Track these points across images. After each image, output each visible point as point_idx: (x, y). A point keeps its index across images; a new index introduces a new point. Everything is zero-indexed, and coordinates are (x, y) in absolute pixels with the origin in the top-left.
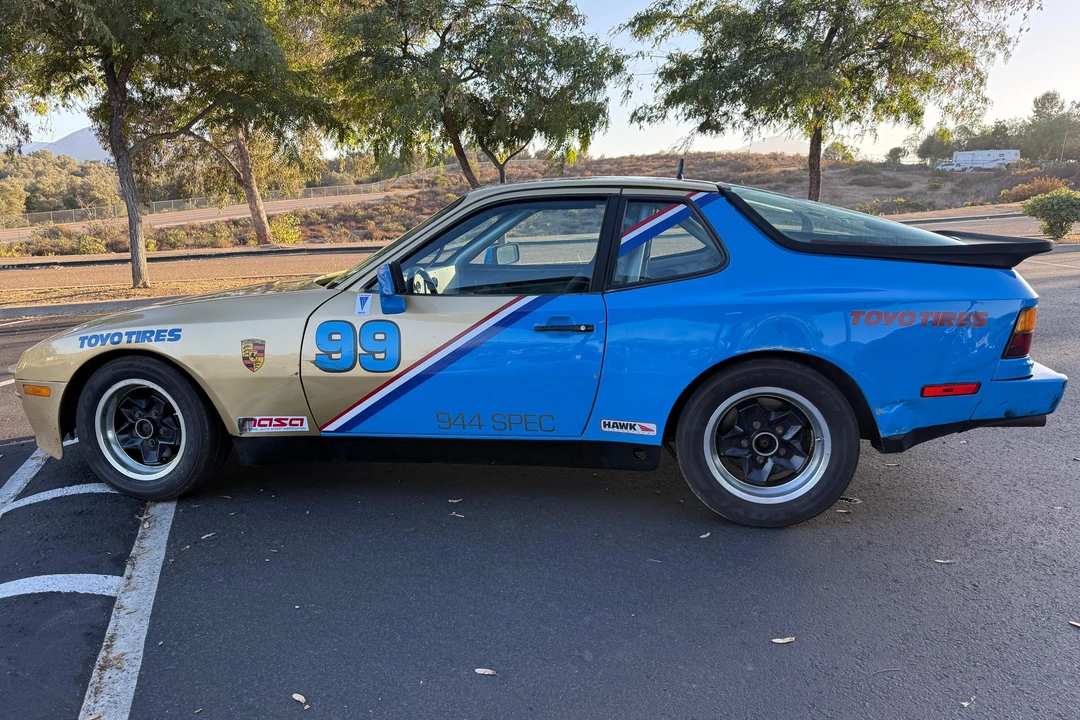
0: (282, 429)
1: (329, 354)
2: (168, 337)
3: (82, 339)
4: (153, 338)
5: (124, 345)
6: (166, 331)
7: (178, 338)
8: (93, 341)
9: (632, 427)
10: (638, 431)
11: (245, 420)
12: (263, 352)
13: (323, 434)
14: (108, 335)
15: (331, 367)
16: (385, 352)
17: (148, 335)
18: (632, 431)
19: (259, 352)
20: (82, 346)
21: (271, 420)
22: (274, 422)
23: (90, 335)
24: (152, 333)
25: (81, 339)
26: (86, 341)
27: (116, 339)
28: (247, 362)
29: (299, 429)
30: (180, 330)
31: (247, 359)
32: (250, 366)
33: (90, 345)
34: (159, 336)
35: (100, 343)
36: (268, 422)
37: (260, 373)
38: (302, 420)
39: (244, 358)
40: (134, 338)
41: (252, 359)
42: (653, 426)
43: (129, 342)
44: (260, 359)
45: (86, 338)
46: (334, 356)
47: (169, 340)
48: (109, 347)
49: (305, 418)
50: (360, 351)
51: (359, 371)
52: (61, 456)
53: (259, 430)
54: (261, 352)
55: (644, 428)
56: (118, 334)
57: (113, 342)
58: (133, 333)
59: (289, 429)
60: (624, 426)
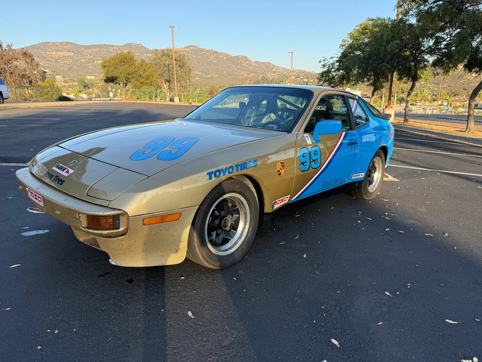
0: (282, 204)
2: (253, 165)
3: (210, 174)
4: (248, 167)
5: (235, 172)
6: (251, 162)
7: (257, 164)
8: (218, 174)
10: (360, 176)
11: (274, 203)
13: (289, 202)
14: (226, 169)
15: (303, 169)
16: (317, 159)
17: (245, 165)
20: (210, 178)
21: (280, 200)
23: (214, 170)
25: (208, 174)
26: (213, 175)
27: (231, 170)
30: (257, 160)
33: (215, 176)
34: (249, 164)
35: (222, 174)
36: (279, 202)
37: (283, 177)
40: (239, 168)
41: (280, 171)
42: (363, 174)
43: (237, 171)
44: (283, 170)
45: (212, 172)
48: (227, 175)
49: (289, 196)
50: (311, 160)
51: (311, 170)
52: (183, 260)
53: (276, 206)
54: (283, 166)
55: (362, 175)
56: (232, 167)
57: (229, 173)
58: (239, 165)
59: (284, 202)
60: (357, 176)
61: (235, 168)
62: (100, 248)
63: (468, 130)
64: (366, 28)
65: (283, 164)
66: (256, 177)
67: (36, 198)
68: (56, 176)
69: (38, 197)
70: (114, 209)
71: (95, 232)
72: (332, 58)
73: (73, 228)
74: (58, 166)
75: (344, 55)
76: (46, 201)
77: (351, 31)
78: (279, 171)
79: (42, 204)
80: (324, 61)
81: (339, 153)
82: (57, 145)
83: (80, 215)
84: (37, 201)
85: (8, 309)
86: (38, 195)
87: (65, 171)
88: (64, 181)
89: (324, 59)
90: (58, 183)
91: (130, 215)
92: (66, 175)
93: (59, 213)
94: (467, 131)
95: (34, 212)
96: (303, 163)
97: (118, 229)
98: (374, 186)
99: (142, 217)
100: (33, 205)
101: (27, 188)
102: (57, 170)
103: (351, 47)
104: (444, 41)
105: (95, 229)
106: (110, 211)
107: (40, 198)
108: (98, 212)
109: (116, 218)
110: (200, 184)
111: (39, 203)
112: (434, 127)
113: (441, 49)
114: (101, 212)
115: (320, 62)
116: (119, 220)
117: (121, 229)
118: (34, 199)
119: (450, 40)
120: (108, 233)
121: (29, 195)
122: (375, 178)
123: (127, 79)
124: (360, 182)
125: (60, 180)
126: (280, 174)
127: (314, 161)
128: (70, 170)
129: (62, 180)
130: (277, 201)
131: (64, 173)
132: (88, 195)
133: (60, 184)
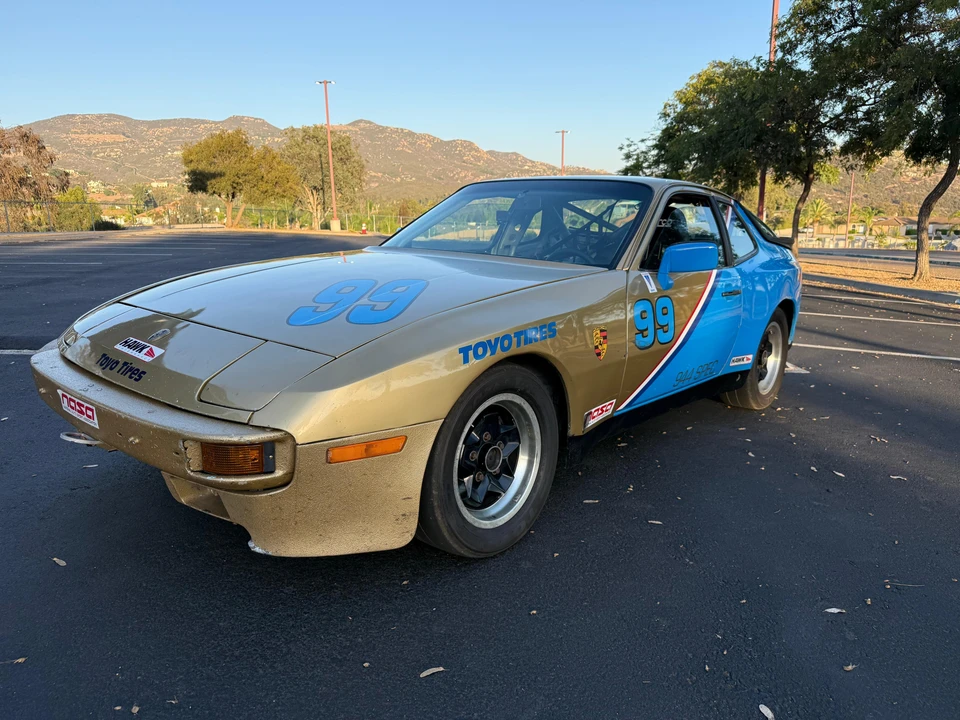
0: (601, 417)
2: (548, 334)
3: (464, 351)
5: (515, 348)
6: (545, 326)
7: (555, 332)
8: (480, 351)
9: (743, 360)
10: (746, 362)
11: (586, 416)
13: (615, 415)
14: (497, 340)
15: (642, 345)
16: (667, 325)
17: (534, 333)
18: (742, 363)
20: (466, 360)
21: (598, 410)
22: (600, 412)
23: (473, 342)
25: (461, 350)
26: (471, 353)
28: (597, 351)
29: (608, 414)
30: (555, 324)
33: (476, 356)
34: (542, 332)
35: (489, 353)
36: (596, 413)
37: (605, 359)
38: (612, 404)
40: (522, 338)
41: (600, 347)
42: (751, 357)
43: (519, 345)
44: (605, 346)
45: (469, 348)
46: (645, 333)
47: (550, 336)
48: (500, 353)
49: (614, 401)
50: (657, 326)
51: (657, 346)
52: (410, 539)
53: (592, 422)
54: (605, 338)
55: (748, 359)
56: (507, 337)
57: (503, 349)
58: (521, 333)
59: (605, 414)
60: (740, 360)
61: (515, 340)
62: (228, 517)
63: (918, 276)
64: (710, 81)
65: (604, 334)
66: (555, 358)
67: (81, 412)
68: (125, 364)
69: (87, 408)
70: (263, 429)
71: (221, 480)
72: (643, 141)
73: (165, 475)
74: (126, 342)
75: (668, 135)
76: (105, 415)
77: (681, 86)
78: (597, 347)
79: (95, 423)
80: (629, 146)
81: (706, 314)
82: (118, 302)
83: (186, 444)
84: (83, 418)
85: (20, 660)
86: (86, 405)
87: (145, 351)
88: (144, 373)
89: (628, 143)
90: (130, 377)
91: (299, 441)
92: (148, 359)
93: (137, 441)
94: (916, 278)
95: (76, 441)
96: (642, 332)
97: (272, 472)
98: (768, 383)
99: (325, 445)
100: (74, 427)
101: (59, 391)
102: (126, 350)
103: (681, 118)
104: (864, 105)
105: (219, 475)
106: (255, 434)
107: (92, 410)
108: (229, 435)
109: (267, 449)
110: (433, 376)
111: (89, 422)
112: (850, 272)
113: (857, 120)
114: (236, 435)
115: (621, 148)
116: (273, 453)
117: (279, 473)
118: (75, 414)
119: (875, 102)
120: (249, 483)
121: (65, 404)
122: (770, 366)
123: (235, 185)
124: (744, 373)
125: (134, 371)
126: (599, 354)
127: (662, 327)
128: (155, 348)
129: (138, 370)
130: (593, 410)
131: (142, 356)
132: (201, 401)
133: (136, 380)
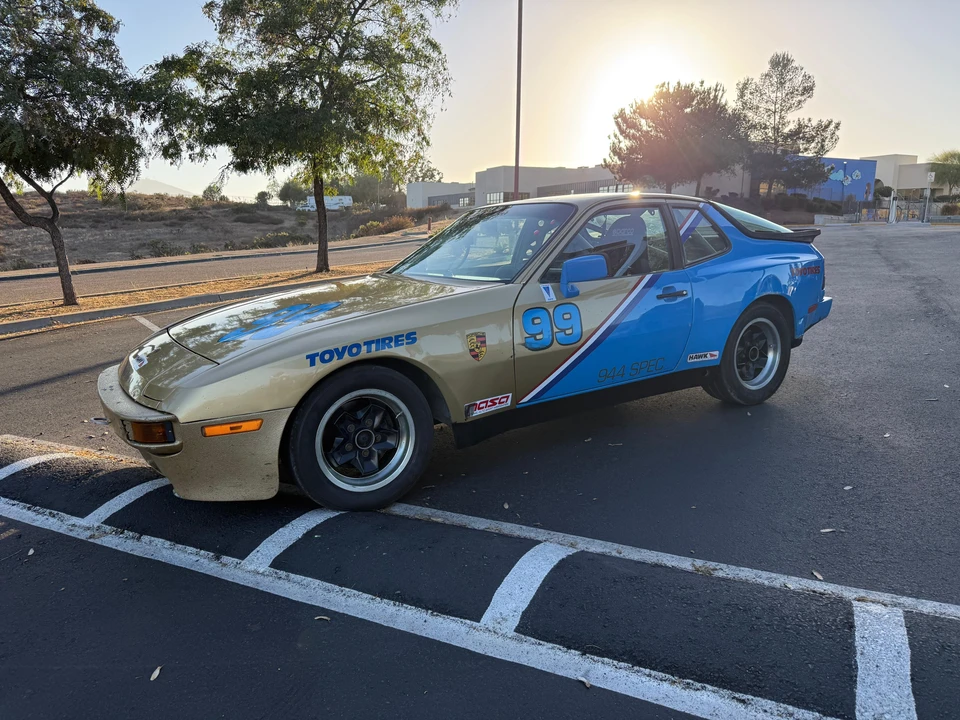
0: (493, 408)
1: (534, 336)
2: (405, 341)
3: (311, 357)
4: (393, 344)
5: (364, 353)
6: (402, 336)
7: (415, 340)
8: (327, 357)
9: (705, 356)
10: (709, 357)
11: (469, 406)
12: (484, 342)
13: (518, 406)
14: (344, 348)
15: (536, 346)
16: (571, 328)
17: (387, 341)
18: (704, 359)
19: (482, 342)
20: (313, 364)
21: (487, 402)
22: (489, 404)
23: (320, 351)
24: (390, 339)
25: (308, 357)
26: (317, 359)
27: (355, 350)
28: (473, 353)
29: (503, 406)
30: (415, 333)
31: (473, 350)
32: (475, 356)
33: (323, 361)
34: (397, 339)
35: (336, 357)
36: (484, 405)
37: (484, 360)
38: (508, 397)
39: (471, 350)
40: (374, 346)
41: (477, 350)
42: (716, 353)
43: (369, 351)
44: (483, 349)
45: (317, 354)
46: (538, 337)
47: (407, 343)
48: (347, 358)
49: (511, 395)
50: (555, 330)
51: (556, 346)
52: (275, 493)
53: (478, 413)
55: (712, 355)
56: (357, 345)
57: (351, 354)
58: (373, 342)
59: (498, 407)
60: (701, 357)
61: (364, 347)
65: (481, 339)
66: (414, 360)
70: (163, 412)
83: (125, 423)
87: (141, 363)
91: (181, 421)
92: (139, 368)
97: (174, 442)
99: (199, 424)
105: (141, 443)
106: (159, 416)
109: (167, 426)
116: (172, 429)
120: (157, 448)
124: (713, 370)
127: (563, 331)
128: (145, 361)
130: (478, 402)
132: (144, 395)
